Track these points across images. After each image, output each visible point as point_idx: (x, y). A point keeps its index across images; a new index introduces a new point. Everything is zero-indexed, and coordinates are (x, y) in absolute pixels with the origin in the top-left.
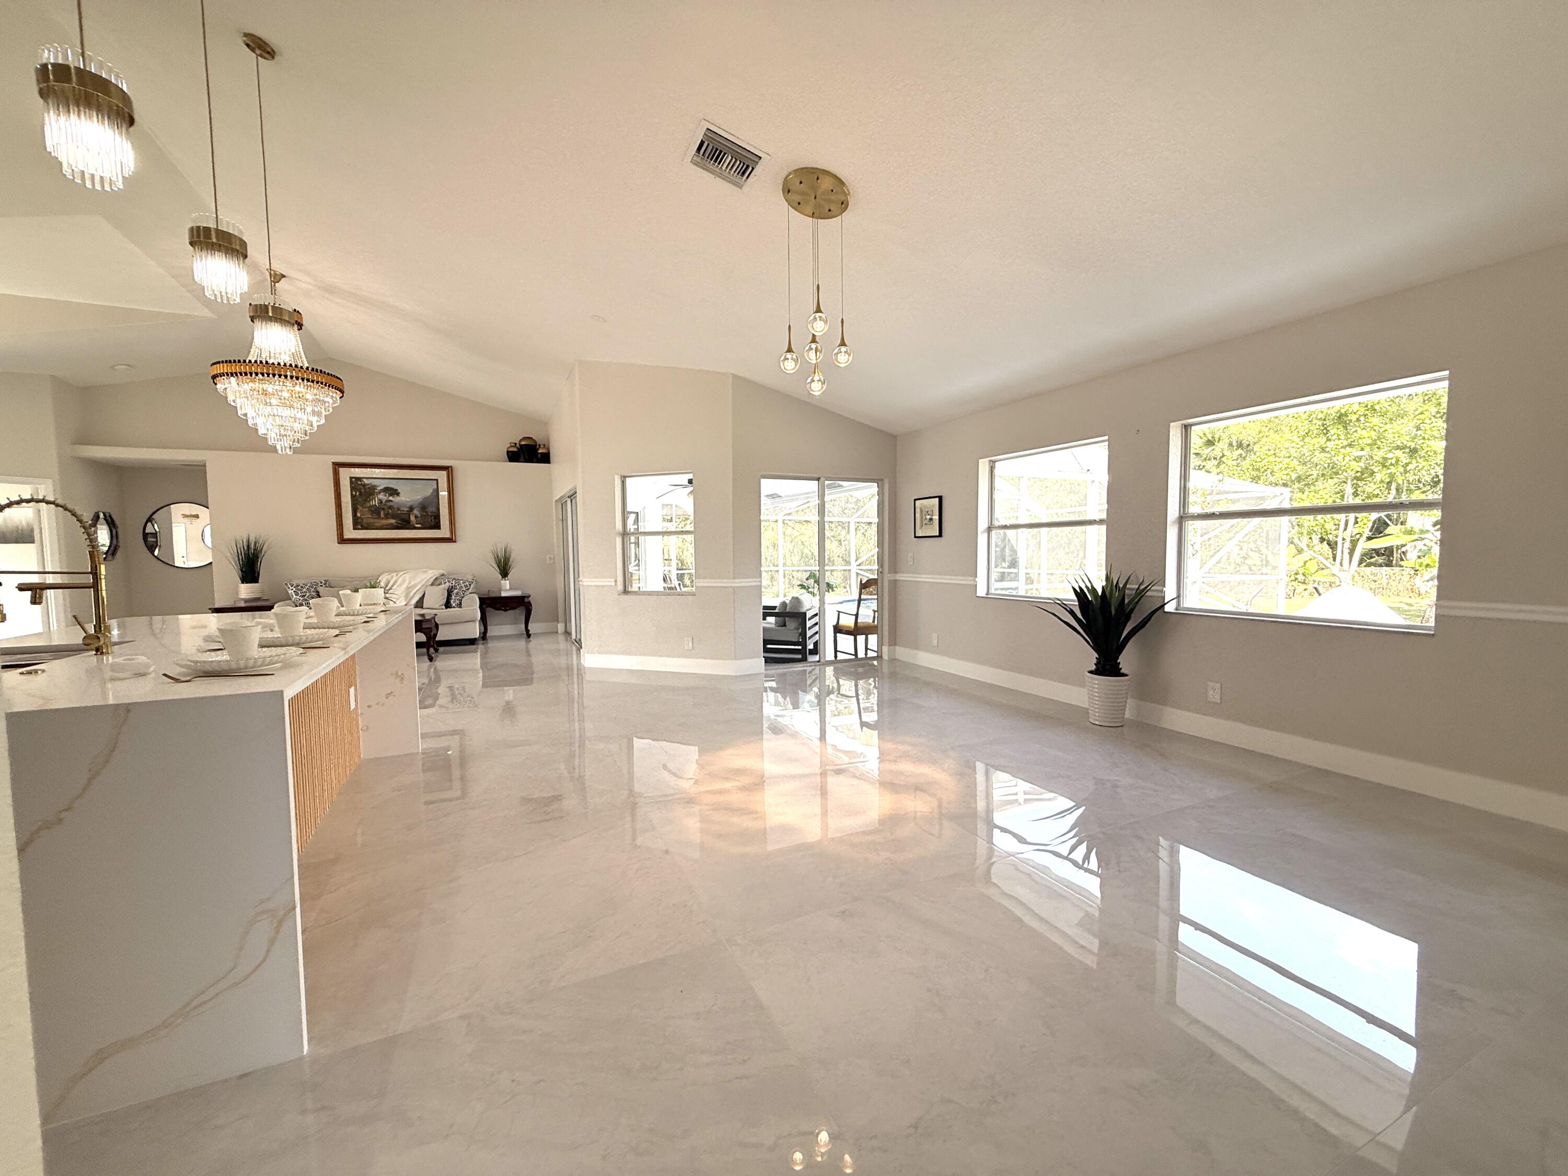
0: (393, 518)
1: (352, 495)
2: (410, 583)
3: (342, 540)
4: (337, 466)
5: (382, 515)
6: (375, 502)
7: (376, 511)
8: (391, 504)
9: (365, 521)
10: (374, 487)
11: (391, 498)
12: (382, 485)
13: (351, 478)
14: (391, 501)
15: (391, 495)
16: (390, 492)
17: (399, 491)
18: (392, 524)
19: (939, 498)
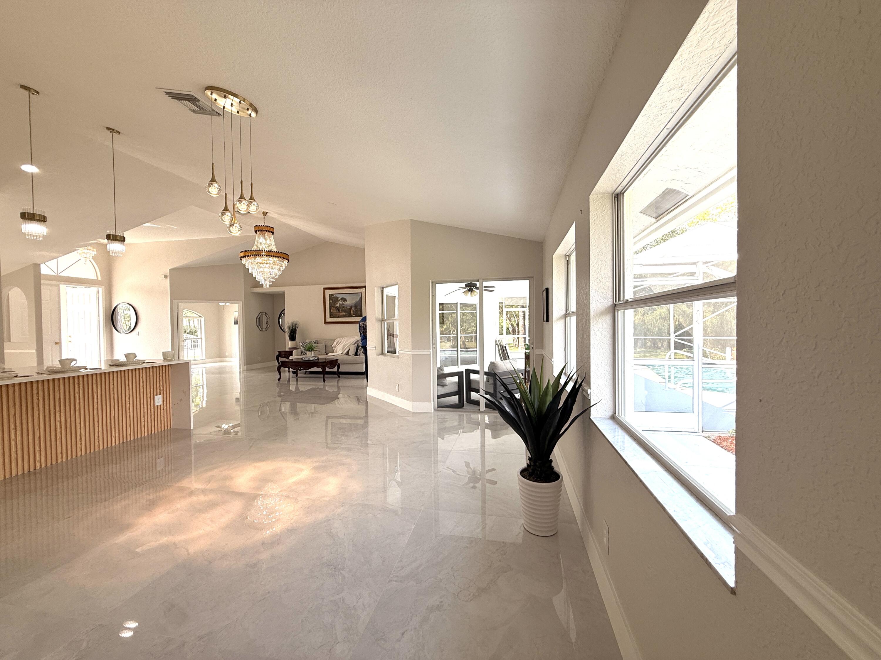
0: (344, 312)
1: (330, 302)
2: (345, 342)
3: (326, 323)
4: (325, 289)
5: (340, 311)
6: (338, 305)
7: (338, 309)
8: (343, 305)
9: (334, 313)
10: (338, 298)
11: (344, 303)
12: (340, 297)
13: (329, 294)
14: (344, 304)
15: (344, 301)
16: (343, 300)
17: (347, 299)
18: (343, 315)
19: (547, 290)
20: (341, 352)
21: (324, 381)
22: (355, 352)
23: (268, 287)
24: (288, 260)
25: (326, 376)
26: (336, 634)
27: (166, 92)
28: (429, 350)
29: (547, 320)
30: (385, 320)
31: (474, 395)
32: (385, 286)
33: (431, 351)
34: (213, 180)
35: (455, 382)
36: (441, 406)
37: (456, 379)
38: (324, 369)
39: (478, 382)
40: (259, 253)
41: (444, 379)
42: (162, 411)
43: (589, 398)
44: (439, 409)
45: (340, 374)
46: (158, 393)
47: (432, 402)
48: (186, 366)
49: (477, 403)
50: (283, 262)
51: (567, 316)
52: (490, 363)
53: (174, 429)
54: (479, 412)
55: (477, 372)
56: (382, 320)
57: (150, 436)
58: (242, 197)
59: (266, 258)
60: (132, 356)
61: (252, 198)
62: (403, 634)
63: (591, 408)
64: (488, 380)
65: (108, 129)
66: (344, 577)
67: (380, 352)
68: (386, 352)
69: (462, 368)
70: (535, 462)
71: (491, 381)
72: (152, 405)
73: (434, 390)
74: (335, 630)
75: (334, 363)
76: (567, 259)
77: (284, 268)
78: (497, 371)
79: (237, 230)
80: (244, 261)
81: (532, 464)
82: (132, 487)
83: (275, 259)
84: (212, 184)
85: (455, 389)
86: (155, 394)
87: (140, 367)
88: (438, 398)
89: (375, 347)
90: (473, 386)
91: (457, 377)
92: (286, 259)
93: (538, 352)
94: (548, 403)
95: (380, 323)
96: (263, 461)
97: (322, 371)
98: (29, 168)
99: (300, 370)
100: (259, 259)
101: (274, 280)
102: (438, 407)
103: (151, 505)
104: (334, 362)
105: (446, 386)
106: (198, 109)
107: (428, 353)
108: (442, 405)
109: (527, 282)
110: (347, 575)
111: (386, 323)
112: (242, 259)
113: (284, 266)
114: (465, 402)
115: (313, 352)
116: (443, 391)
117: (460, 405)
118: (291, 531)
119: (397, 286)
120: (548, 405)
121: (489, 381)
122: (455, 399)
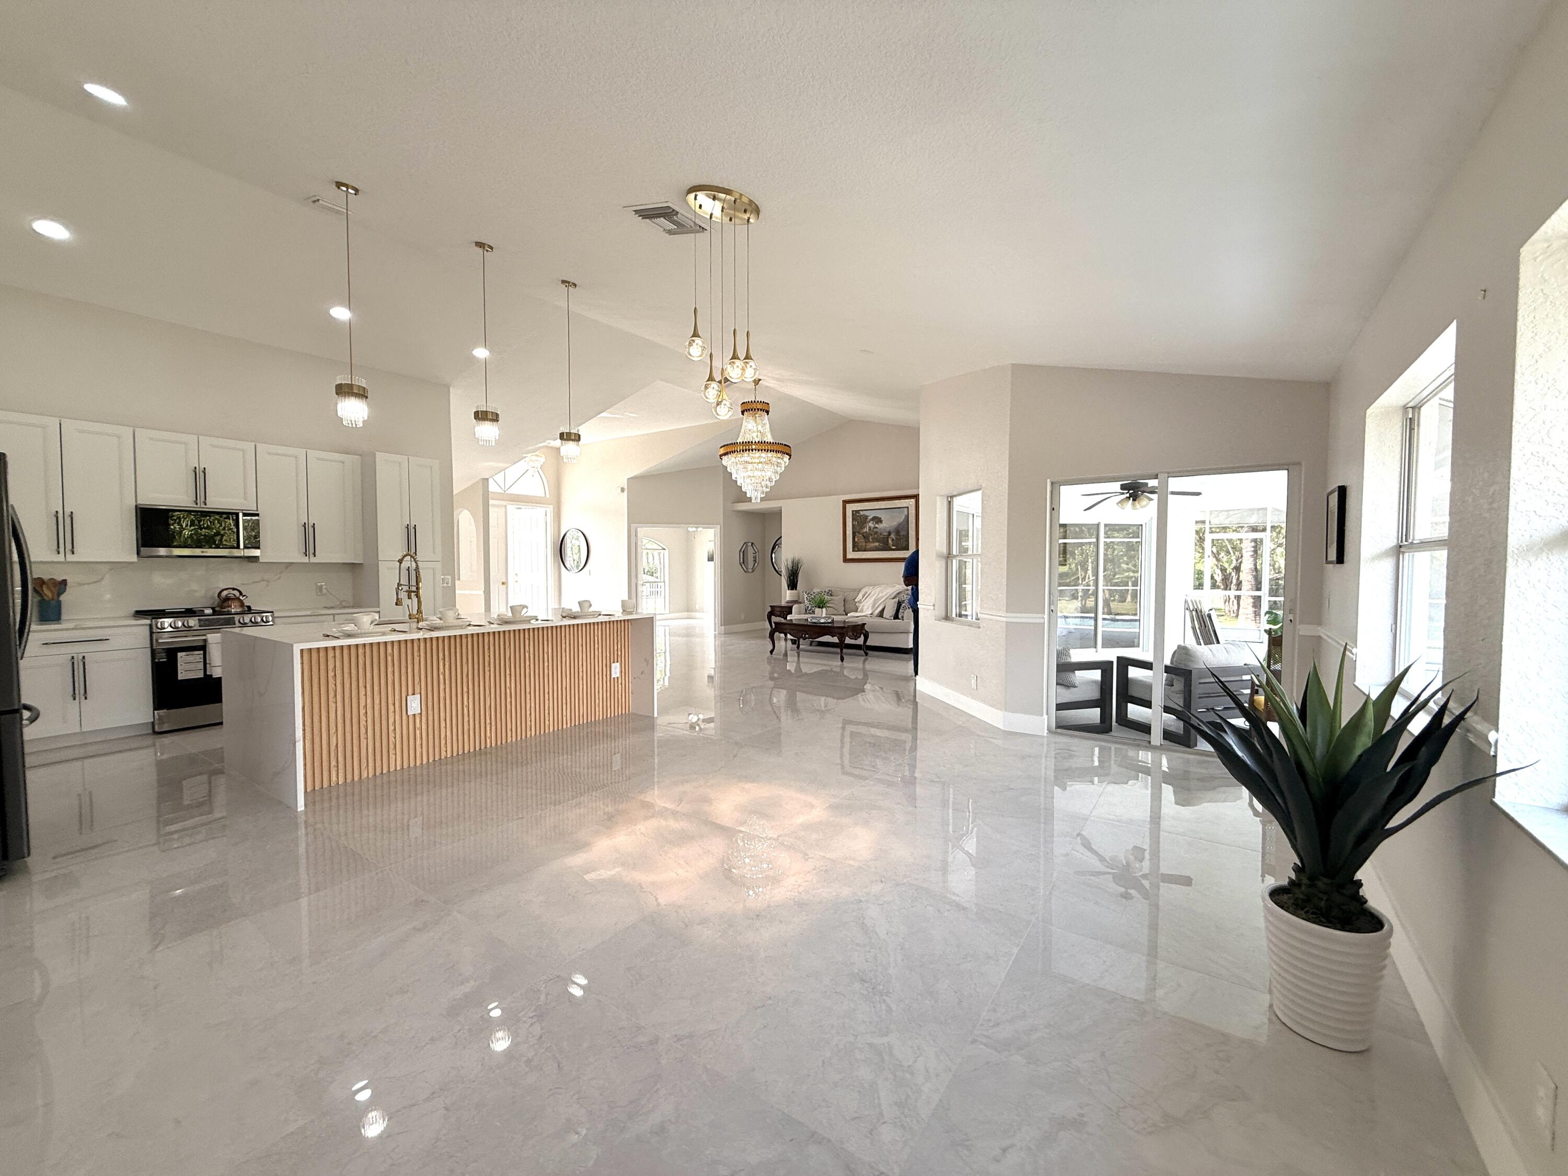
0: (877, 542)
1: (853, 524)
2: (878, 595)
3: (846, 560)
4: (845, 502)
5: (871, 540)
6: (866, 530)
7: (866, 537)
8: (875, 530)
9: (860, 544)
10: (866, 517)
11: (877, 526)
12: (871, 515)
13: (853, 511)
14: (876, 528)
15: (877, 523)
16: (876, 521)
17: (882, 519)
18: (876, 547)
19: (1342, 492)
20: (870, 612)
21: (842, 660)
22: (894, 612)
23: (759, 501)
24: (790, 456)
25: (844, 651)
26: (880, 1105)
27: (635, 211)
28: (1040, 615)
29: (1340, 559)
30: (955, 556)
31: (1134, 711)
32: (955, 493)
33: (1046, 616)
34: (696, 334)
35: (1095, 682)
36: (1063, 726)
37: (1096, 675)
38: (842, 640)
39: (1149, 687)
40: (747, 447)
41: (1071, 674)
42: (620, 686)
43: (1492, 753)
44: (1059, 730)
45: (868, 649)
46: (616, 660)
47: (1045, 717)
48: (648, 623)
49: (1144, 728)
50: (782, 459)
51: (1402, 549)
52: (1176, 648)
53: (634, 714)
54: (1149, 746)
55: (1147, 665)
56: (949, 556)
57: (606, 721)
58: (735, 357)
59: (757, 454)
60: (587, 605)
61: (748, 357)
62: (1004, 1150)
63: (1498, 779)
64: (1170, 684)
65: (563, 282)
66: (889, 1010)
67: (943, 614)
68: (954, 615)
69: (1111, 655)
70: (1312, 878)
71: (1179, 685)
72: (608, 677)
73: (1052, 694)
74: (879, 1098)
75: (859, 629)
76: (1410, 416)
77: (783, 469)
78: (1193, 666)
79: (727, 409)
80: (727, 461)
81: (1305, 881)
82: (588, 790)
83: (770, 454)
84: (694, 341)
85: (1095, 694)
86: (612, 661)
87: (595, 620)
88: (1057, 709)
89: (934, 605)
90: (1134, 692)
91: (1099, 671)
92: (787, 454)
93: (1305, 630)
94: (1358, 752)
95: (943, 563)
96: (753, 781)
97: (838, 642)
98: (481, 353)
99: (805, 639)
100: (746, 457)
101: (768, 490)
102: (1058, 727)
103: (609, 822)
104: (860, 627)
105: (1075, 687)
106: (676, 227)
107: (1042, 621)
108: (1065, 724)
109: (1283, 474)
110: (894, 1007)
111: (954, 561)
112: (723, 457)
113: (783, 466)
114: (1114, 723)
115: (824, 610)
116: (1068, 696)
117: (1103, 728)
118: (801, 905)
119: (980, 493)
120: (1360, 756)
121: (1172, 685)
122: (1094, 714)
